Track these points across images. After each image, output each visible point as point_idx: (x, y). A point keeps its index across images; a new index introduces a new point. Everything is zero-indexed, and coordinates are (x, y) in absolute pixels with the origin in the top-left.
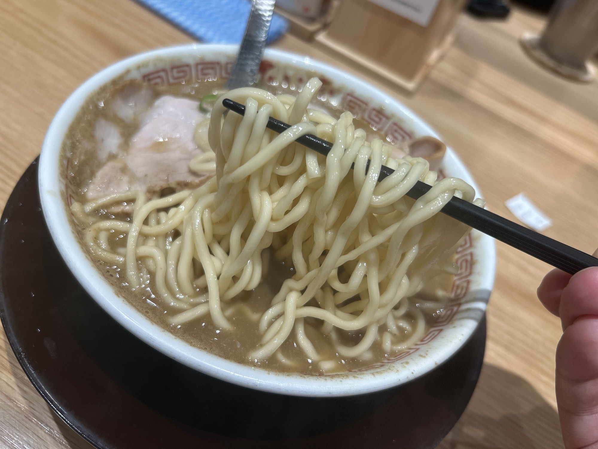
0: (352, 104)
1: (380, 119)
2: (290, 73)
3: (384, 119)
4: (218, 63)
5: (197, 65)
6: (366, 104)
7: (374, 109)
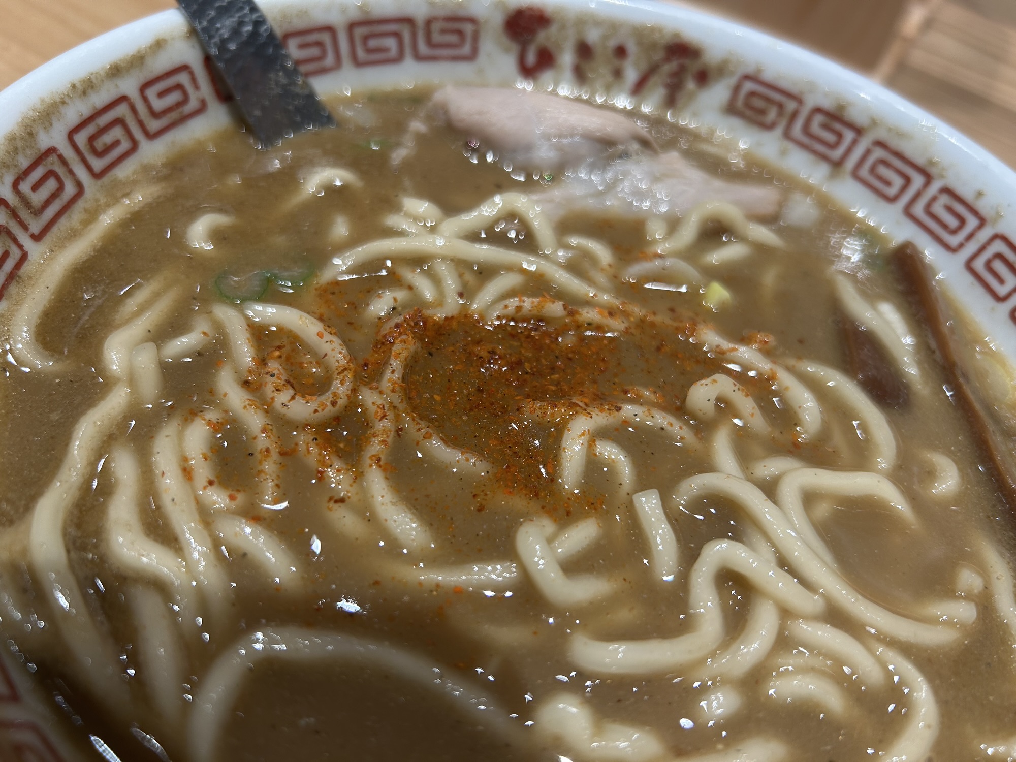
0: (758, 103)
1: (840, 136)
2: (593, 36)
3: (849, 136)
4: (408, 21)
5: (352, 26)
6: (797, 98)
7: (818, 110)
